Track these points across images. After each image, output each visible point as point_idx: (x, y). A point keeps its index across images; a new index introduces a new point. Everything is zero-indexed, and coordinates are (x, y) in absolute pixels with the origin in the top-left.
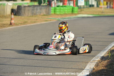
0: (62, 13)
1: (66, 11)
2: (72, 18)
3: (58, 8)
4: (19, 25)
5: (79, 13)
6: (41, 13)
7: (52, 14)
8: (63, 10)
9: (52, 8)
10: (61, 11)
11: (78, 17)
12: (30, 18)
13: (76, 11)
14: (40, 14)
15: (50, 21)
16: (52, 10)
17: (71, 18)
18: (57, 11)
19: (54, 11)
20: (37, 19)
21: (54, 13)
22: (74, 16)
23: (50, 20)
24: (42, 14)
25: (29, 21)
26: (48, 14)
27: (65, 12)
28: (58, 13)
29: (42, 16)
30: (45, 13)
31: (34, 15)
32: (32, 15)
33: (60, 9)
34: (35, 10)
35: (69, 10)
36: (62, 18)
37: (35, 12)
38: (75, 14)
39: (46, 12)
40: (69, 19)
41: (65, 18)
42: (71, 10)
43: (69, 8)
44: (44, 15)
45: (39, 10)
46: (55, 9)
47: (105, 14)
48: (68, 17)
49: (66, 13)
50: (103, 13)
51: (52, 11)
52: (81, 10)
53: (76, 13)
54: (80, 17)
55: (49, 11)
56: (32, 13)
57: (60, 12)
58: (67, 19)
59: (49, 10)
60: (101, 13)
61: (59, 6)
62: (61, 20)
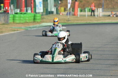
0: (23, 22)
1: (27, 18)
3: (17, 15)
7: (11, 23)
8: (24, 17)
9: (11, 16)
10: (22, 18)
13: (39, 19)
16: (11, 17)
18: (17, 18)
19: (13, 20)
21: (13, 22)
22: (38, 25)
26: (7, 22)
27: (26, 20)
28: (18, 22)
29: (1, 24)
33: (20, 17)
35: (30, 18)
42: (33, 18)
43: (30, 15)
46: (14, 17)
47: (72, 22)
49: (28, 21)
50: (69, 21)
51: (10, 19)
53: (39, 21)
55: (8, 19)
57: (20, 20)
60: (67, 21)
61: (17, 13)
62: (29, 29)
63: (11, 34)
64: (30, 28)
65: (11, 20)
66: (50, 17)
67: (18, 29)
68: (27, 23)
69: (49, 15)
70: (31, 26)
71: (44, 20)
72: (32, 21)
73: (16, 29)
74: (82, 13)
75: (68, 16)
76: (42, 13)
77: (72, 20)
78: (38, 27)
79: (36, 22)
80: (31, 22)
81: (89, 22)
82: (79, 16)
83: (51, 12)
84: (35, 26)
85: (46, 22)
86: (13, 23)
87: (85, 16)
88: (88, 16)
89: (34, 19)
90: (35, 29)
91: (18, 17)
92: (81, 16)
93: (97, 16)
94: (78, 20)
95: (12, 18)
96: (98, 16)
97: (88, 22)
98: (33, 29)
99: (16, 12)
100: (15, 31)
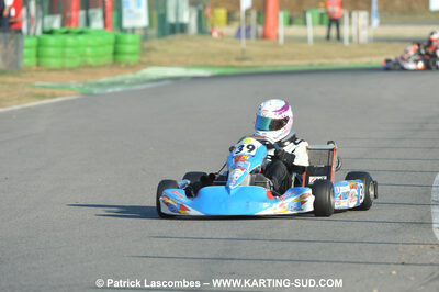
0: (69, 63)
1: (89, 51)
2: (127, 82)
3: (51, 40)
7: (28, 69)
8: (76, 47)
9: (29, 42)
10: (68, 51)
13: (132, 54)
16: (30, 47)
18: (51, 51)
19: (38, 56)
21: (38, 65)
22: (129, 76)
26: (14, 65)
27: (84, 55)
28: (54, 63)
33: (64, 46)
35: (101, 50)
38: (132, 67)
42: (110, 49)
43: (99, 39)
46: (40, 45)
49: (91, 61)
50: (244, 59)
51: (26, 51)
53: (133, 59)
55: (17, 53)
57: (63, 56)
59: (18, 49)
60: (237, 59)
61: (51, 32)
62: (96, 91)
63: (29, 108)
64: (100, 85)
65: (28, 59)
66: (176, 44)
67: (57, 92)
68: (90, 66)
69: (170, 38)
70: (104, 79)
71: (154, 56)
72: (108, 58)
73: (48, 91)
74: (296, 30)
75: (244, 41)
76: (145, 29)
77: (258, 54)
78: (131, 84)
79: (123, 65)
80: (104, 66)
81: (321, 64)
82: (281, 40)
83: (178, 28)
84: (118, 78)
85: (160, 64)
86: (35, 68)
87: (304, 40)
88: (316, 39)
89: (116, 53)
90: (118, 89)
91: (55, 46)
92: (289, 39)
93: (351, 40)
94: (277, 57)
95: (33, 52)
96: (355, 39)
97: (317, 63)
98: (110, 90)
99: (47, 28)
100: (43, 96)
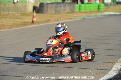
1: (92, 8)
4: (42, 23)
5: (106, 10)
6: (64, 10)
10: (87, 8)
11: (105, 15)
12: (54, 16)
13: (102, 9)
14: (64, 12)
15: (75, 19)
17: (97, 16)
19: (79, 9)
20: (60, 17)
21: (79, 11)
23: (74, 17)
24: (66, 12)
25: (52, 19)
26: (72, 11)
27: (90, 9)
28: (83, 11)
29: (66, 13)
30: (69, 11)
31: (58, 12)
32: (56, 13)
34: (59, 8)
35: (94, 8)
36: (87, 16)
37: (58, 10)
38: (102, 12)
39: (70, 9)
40: (95, 17)
41: (91, 16)
43: (94, 5)
44: (69, 13)
45: (62, 8)
46: (80, 6)
48: (93, 15)
49: (92, 10)
51: (76, 8)
52: (108, 8)
53: (102, 10)
54: (107, 15)
56: (56, 11)
57: (85, 9)
58: (93, 17)
59: (74, 8)
62: (87, 18)
65: (77, 10)
68: (92, 12)
70: (89, 15)
72: (96, 10)
76: (110, 3)
83: (119, 3)
89: (98, 8)
91: (83, 7)
98: (90, 18)
